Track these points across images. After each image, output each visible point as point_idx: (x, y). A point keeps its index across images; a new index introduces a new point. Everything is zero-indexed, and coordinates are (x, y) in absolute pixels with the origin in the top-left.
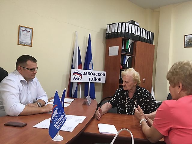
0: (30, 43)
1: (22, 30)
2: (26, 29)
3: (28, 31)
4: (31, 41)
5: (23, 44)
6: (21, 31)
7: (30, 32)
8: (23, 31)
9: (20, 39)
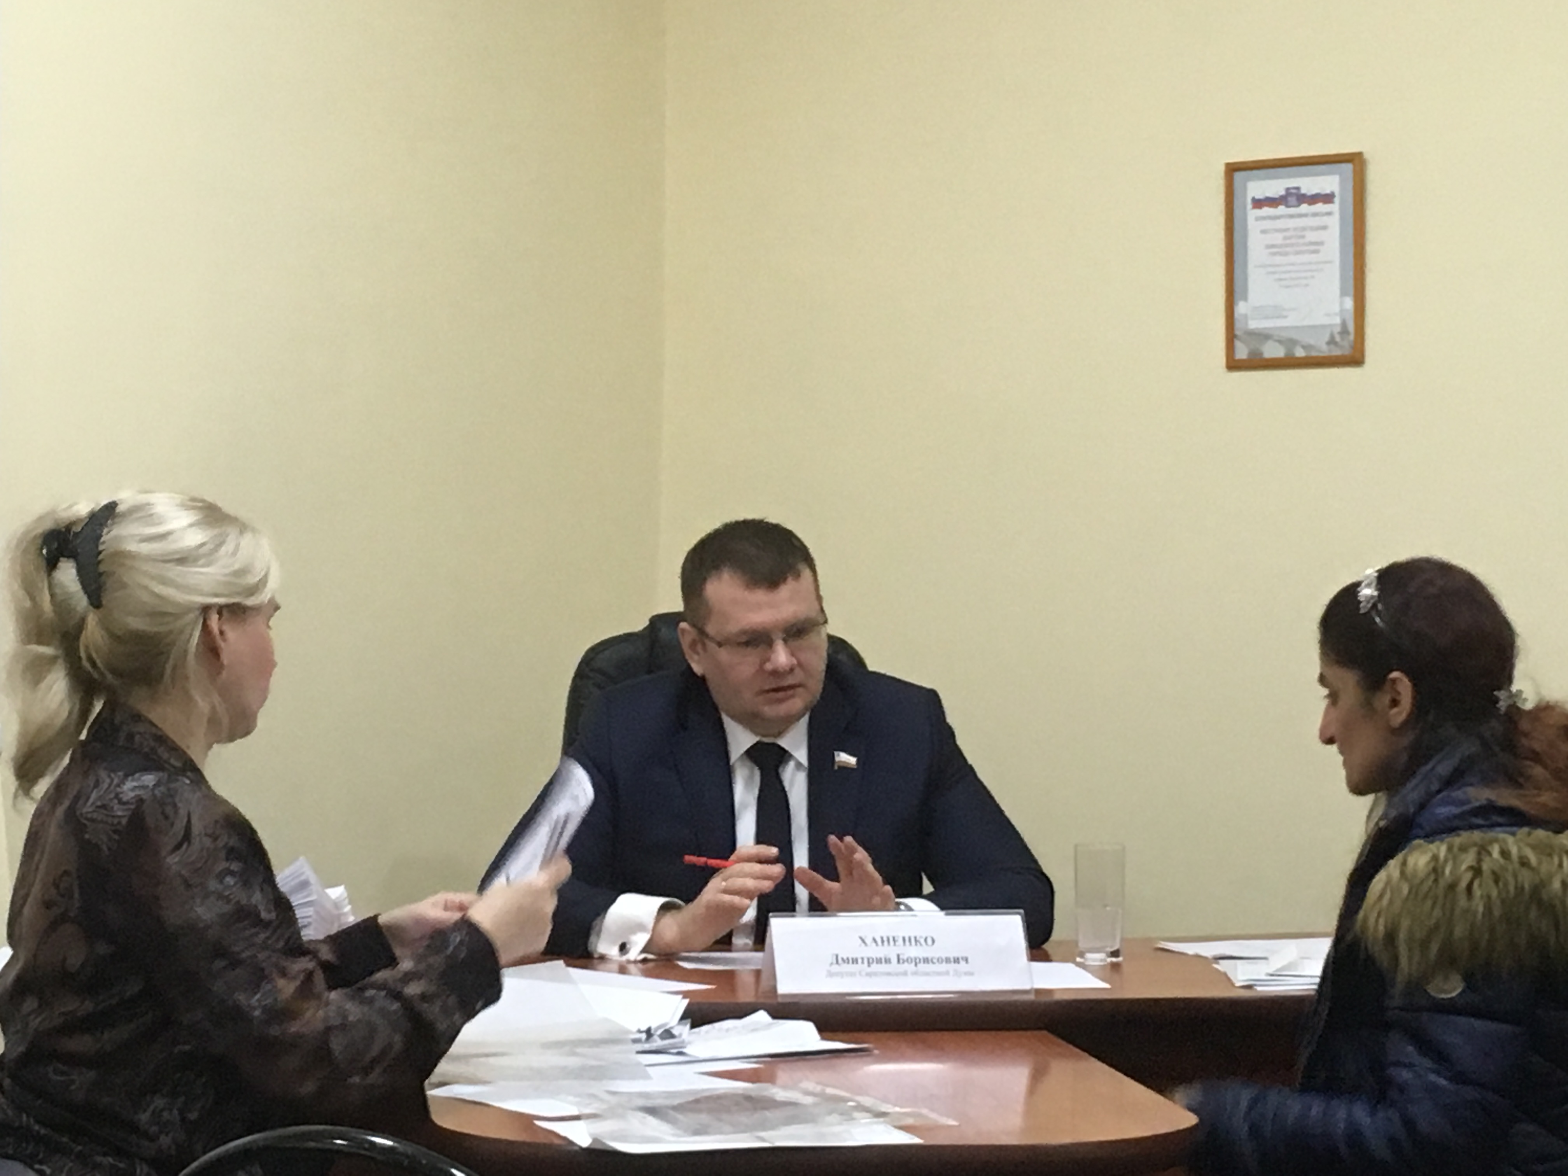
0: (1344, 331)
1: (1258, 203)
2: (1292, 183)
3: (1314, 199)
4: (1349, 303)
5: (1273, 351)
6: (1253, 214)
7: (1335, 207)
8: (1267, 211)
9: (1241, 308)
